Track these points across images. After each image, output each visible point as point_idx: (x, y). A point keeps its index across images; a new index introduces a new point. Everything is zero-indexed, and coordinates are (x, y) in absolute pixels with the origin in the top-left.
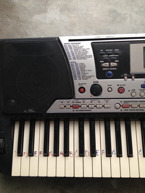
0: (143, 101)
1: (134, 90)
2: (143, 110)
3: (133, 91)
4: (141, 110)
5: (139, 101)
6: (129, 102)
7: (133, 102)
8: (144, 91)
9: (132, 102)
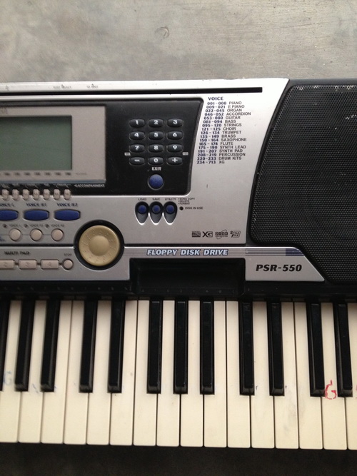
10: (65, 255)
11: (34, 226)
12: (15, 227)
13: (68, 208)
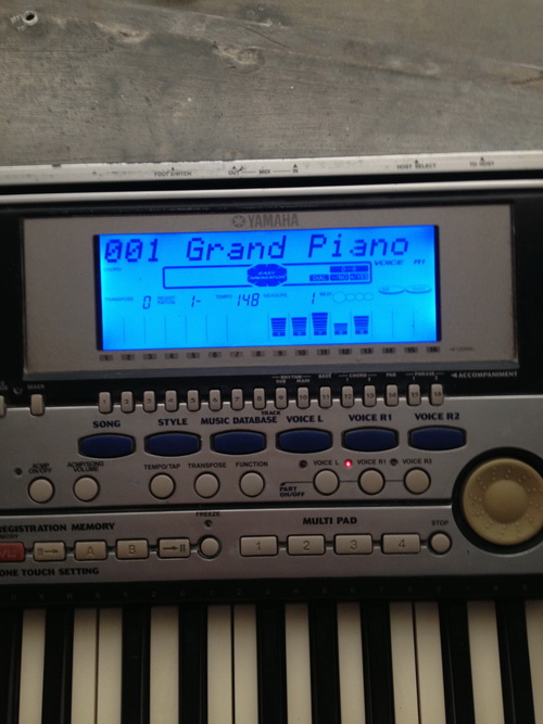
0: (91, 527)
1: (45, 467)
2: (94, 571)
3: (40, 474)
4: (86, 571)
5: (69, 527)
6: (19, 528)
7: (40, 528)
8: (95, 469)
9: (33, 528)
10: (433, 523)
11: (367, 462)
12: (325, 465)
13: (438, 422)
